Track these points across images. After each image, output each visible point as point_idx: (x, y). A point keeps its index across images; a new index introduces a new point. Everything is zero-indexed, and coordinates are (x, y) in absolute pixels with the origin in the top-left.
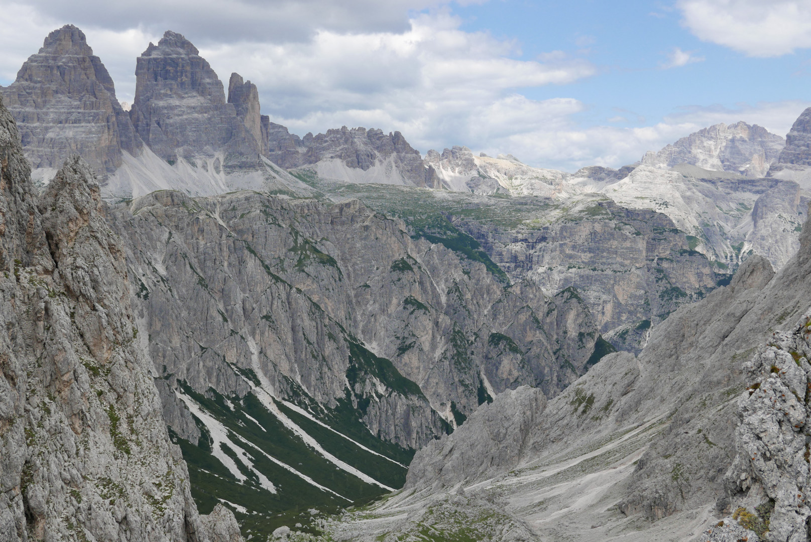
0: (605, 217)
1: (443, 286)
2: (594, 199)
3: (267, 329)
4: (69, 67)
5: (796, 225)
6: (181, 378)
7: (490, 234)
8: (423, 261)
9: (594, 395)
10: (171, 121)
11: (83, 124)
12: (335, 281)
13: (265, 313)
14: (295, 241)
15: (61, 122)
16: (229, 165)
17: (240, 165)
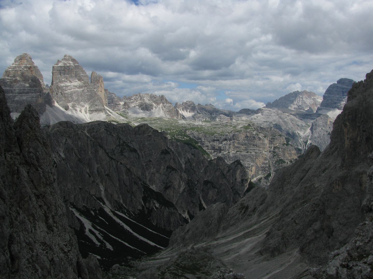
0: (251, 130)
1: (183, 160)
2: (247, 122)
3: (108, 180)
4: (25, 70)
5: (328, 132)
6: (72, 201)
7: (203, 138)
8: (175, 150)
9: (249, 205)
10: (67, 92)
11: (30, 94)
12: (137, 159)
13: (107, 173)
14: (119, 142)
15: (21, 93)
16: (91, 110)
17: (95, 110)
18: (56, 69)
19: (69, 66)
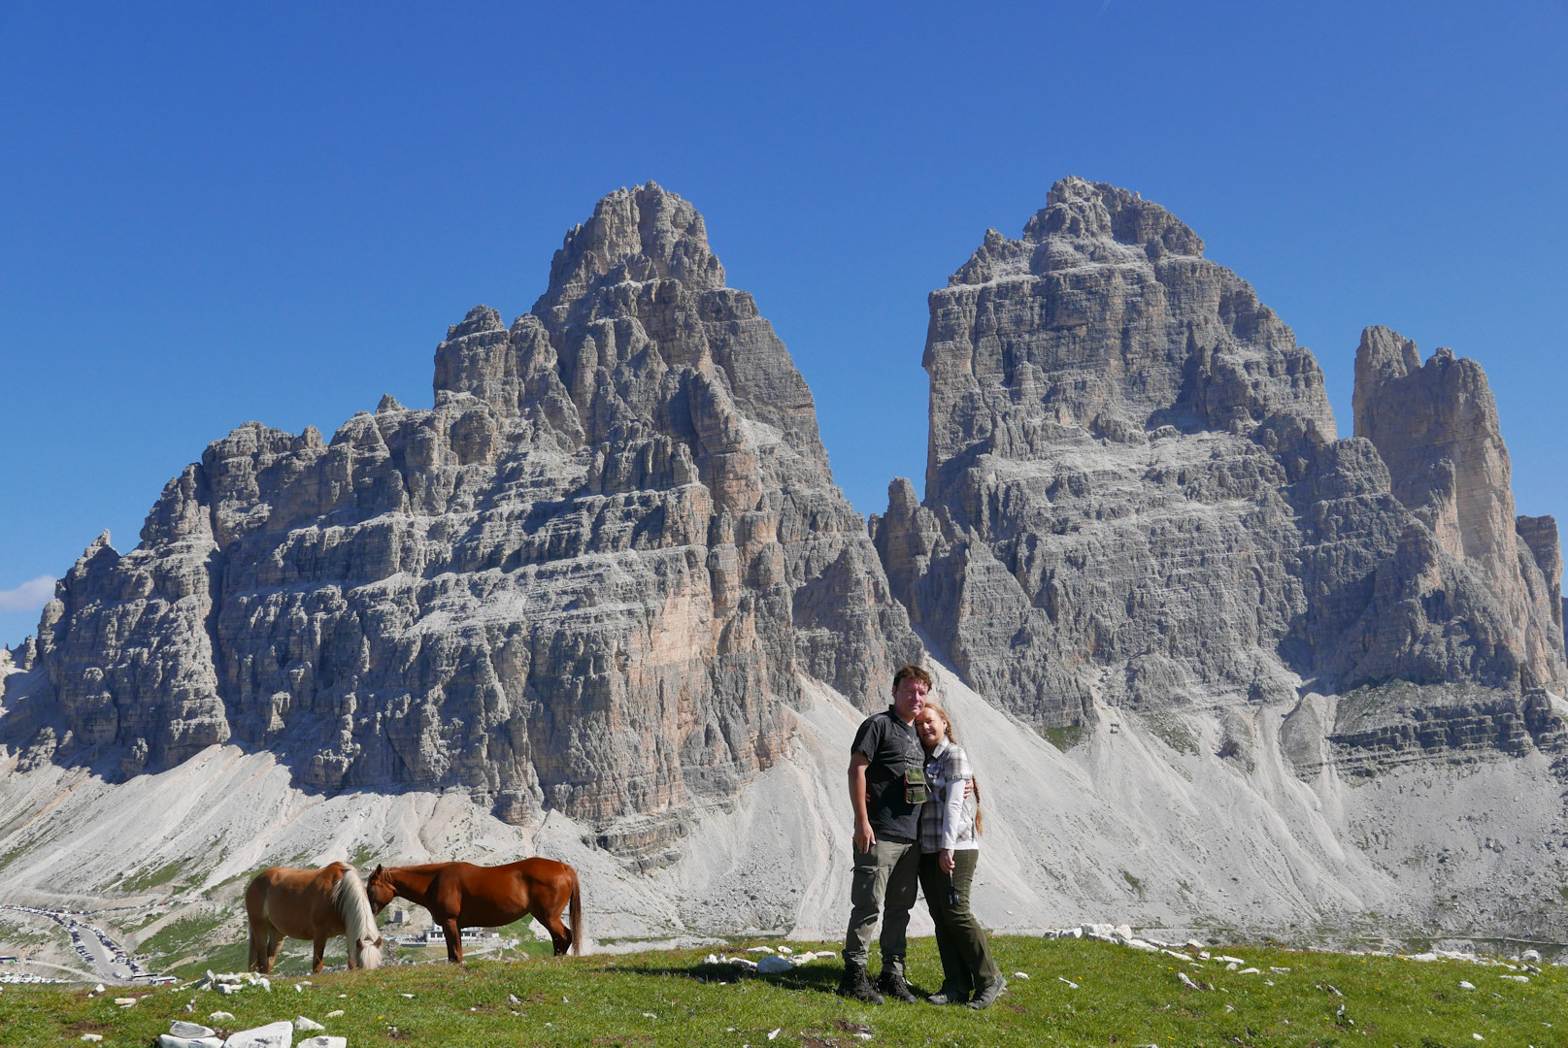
10: (1072, 542)
16: (1366, 735)
17: (1422, 727)
18: (958, 318)
19: (1101, 275)
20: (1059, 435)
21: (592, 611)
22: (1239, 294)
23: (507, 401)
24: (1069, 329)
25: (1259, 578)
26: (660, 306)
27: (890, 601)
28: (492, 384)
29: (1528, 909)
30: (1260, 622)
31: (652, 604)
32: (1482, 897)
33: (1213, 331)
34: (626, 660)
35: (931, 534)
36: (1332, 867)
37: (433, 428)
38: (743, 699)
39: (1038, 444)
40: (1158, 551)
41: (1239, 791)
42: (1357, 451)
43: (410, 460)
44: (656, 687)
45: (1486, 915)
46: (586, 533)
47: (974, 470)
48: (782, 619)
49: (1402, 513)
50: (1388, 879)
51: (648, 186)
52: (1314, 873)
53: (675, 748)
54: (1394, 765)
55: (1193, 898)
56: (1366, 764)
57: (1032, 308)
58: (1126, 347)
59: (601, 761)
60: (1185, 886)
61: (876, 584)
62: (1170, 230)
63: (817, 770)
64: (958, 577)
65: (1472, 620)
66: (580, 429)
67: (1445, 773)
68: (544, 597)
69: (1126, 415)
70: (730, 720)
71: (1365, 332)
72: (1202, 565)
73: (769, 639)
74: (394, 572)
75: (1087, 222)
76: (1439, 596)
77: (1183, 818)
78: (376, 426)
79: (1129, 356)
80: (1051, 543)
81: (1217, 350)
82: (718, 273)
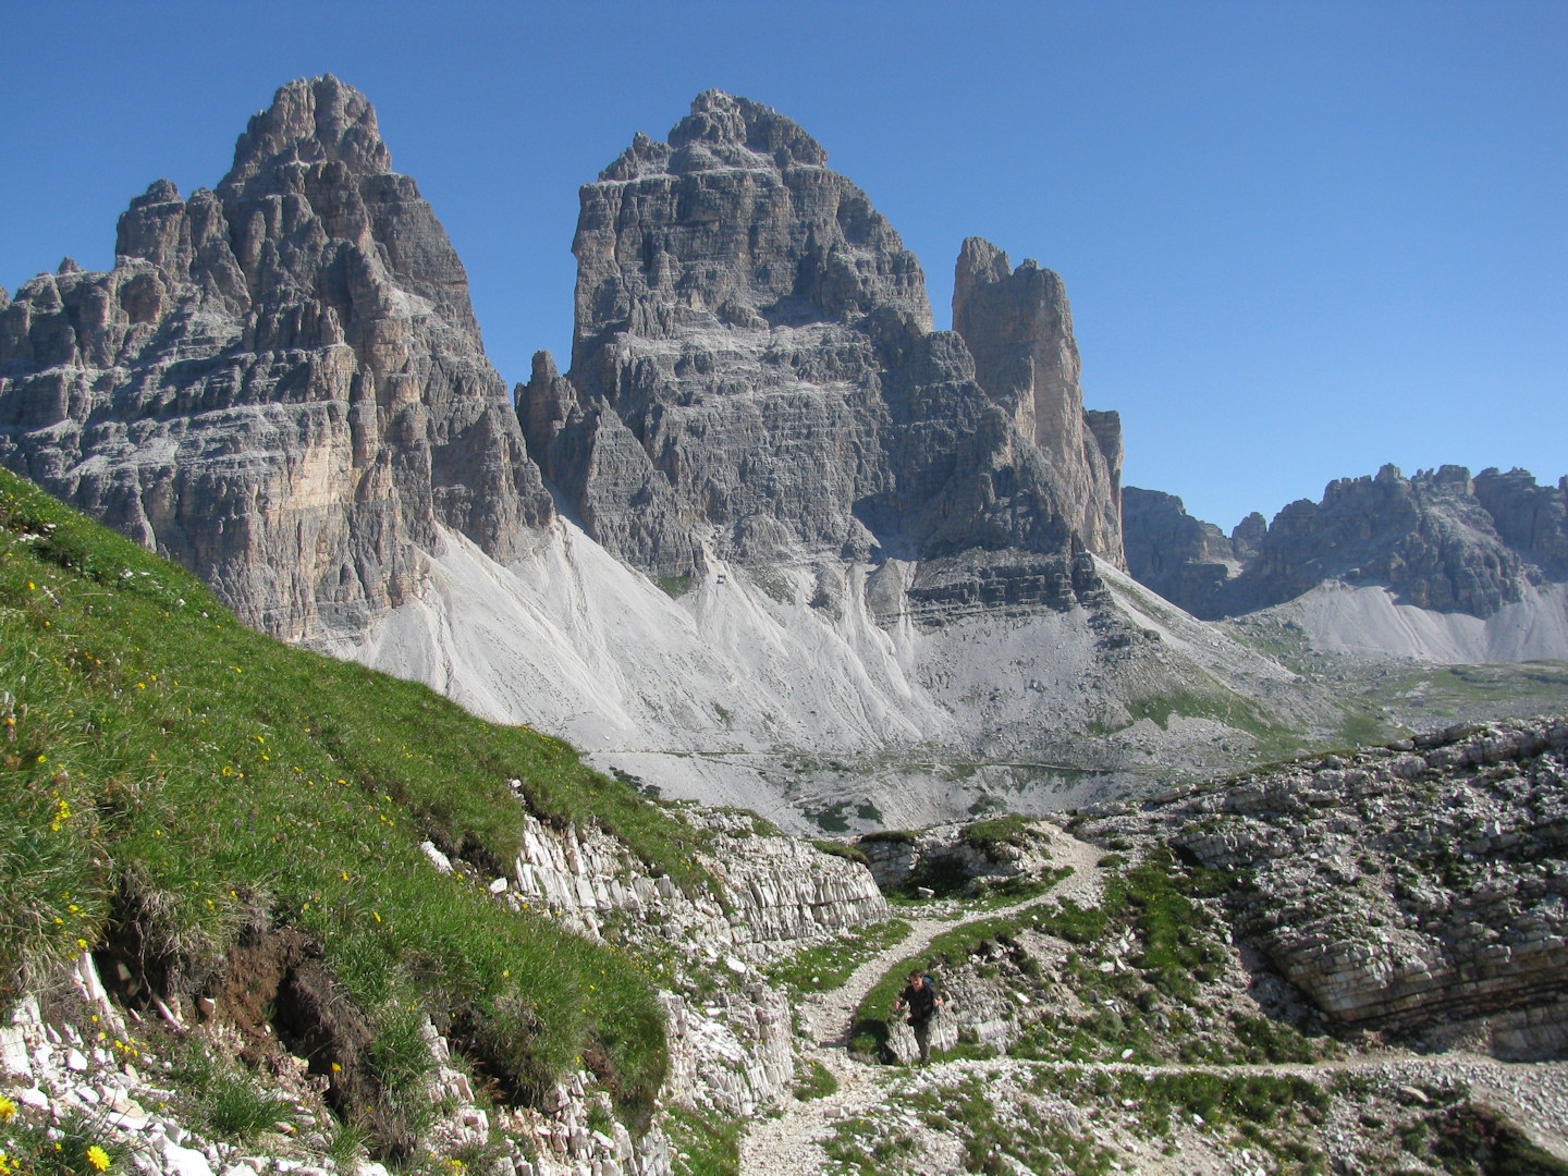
10: (694, 413)
16: (939, 589)
17: (987, 584)
18: (604, 210)
19: (734, 177)
20: (691, 318)
21: (237, 457)
22: (855, 201)
23: (180, 267)
24: (704, 224)
25: (858, 451)
26: (325, 185)
27: (526, 460)
28: (167, 251)
29: (1058, 740)
30: (857, 490)
31: (293, 452)
32: (1022, 729)
33: (831, 230)
34: (266, 503)
35: (569, 402)
36: (900, 704)
37: (106, 288)
38: (377, 542)
39: (670, 323)
40: (770, 424)
41: (826, 636)
42: (948, 343)
43: (83, 318)
44: (294, 529)
45: (1023, 745)
46: (237, 386)
47: (611, 346)
48: (421, 472)
49: (983, 398)
50: (945, 714)
51: (326, 77)
52: (883, 707)
53: (311, 584)
54: (960, 617)
55: (774, 728)
56: (936, 615)
57: (671, 204)
58: (753, 244)
59: (238, 594)
60: (769, 717)
61: (512, 445)
62: (797, 141)
63: (444, 609)
64: (589, 440)
65: (1035, 493)
66: (247, 294)
67: (1003, 623)
68: (194, 444)
69: (748, 303)
70: (367, 565)
71: (965, 242)
72: (807, 437)
73: (408, 491)
74: (62, 418)
75: (725, 130)
76: (1008, 471)
77: (774, 659)
78: (55, 286)
79: (756, 251)
80: (675, 413)
81: (833, 248)
82: (385, 158)
